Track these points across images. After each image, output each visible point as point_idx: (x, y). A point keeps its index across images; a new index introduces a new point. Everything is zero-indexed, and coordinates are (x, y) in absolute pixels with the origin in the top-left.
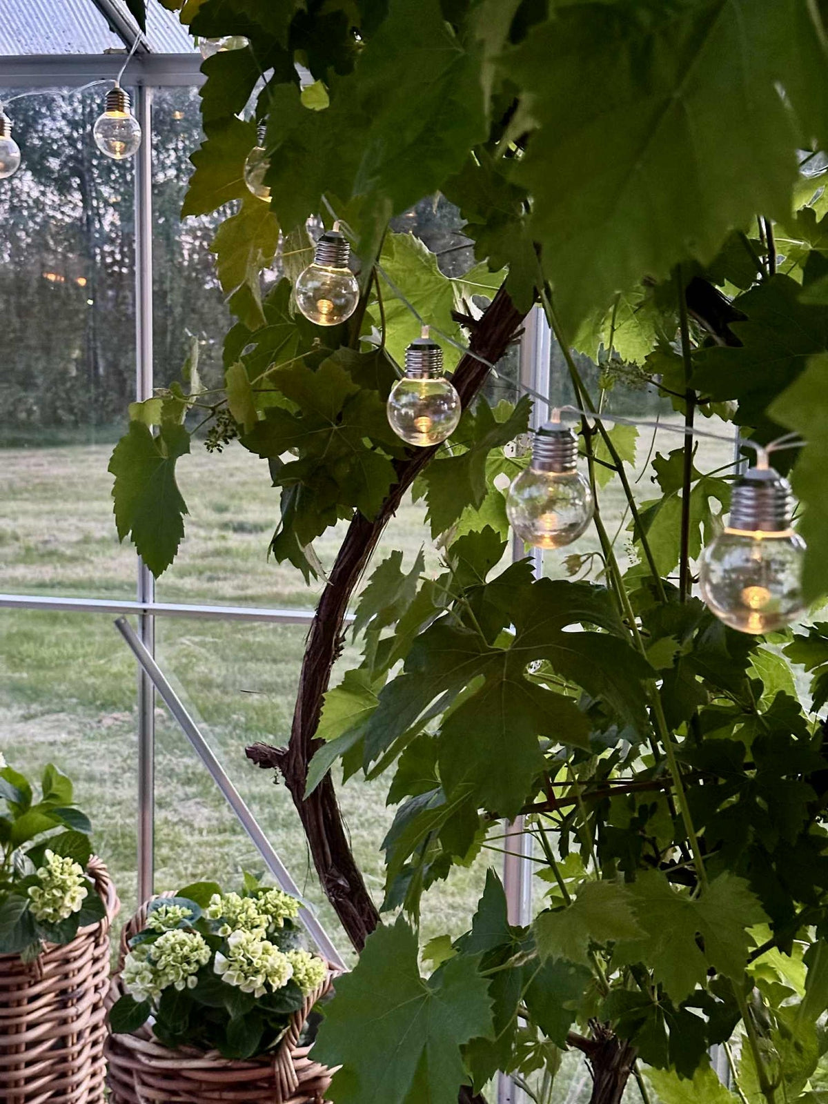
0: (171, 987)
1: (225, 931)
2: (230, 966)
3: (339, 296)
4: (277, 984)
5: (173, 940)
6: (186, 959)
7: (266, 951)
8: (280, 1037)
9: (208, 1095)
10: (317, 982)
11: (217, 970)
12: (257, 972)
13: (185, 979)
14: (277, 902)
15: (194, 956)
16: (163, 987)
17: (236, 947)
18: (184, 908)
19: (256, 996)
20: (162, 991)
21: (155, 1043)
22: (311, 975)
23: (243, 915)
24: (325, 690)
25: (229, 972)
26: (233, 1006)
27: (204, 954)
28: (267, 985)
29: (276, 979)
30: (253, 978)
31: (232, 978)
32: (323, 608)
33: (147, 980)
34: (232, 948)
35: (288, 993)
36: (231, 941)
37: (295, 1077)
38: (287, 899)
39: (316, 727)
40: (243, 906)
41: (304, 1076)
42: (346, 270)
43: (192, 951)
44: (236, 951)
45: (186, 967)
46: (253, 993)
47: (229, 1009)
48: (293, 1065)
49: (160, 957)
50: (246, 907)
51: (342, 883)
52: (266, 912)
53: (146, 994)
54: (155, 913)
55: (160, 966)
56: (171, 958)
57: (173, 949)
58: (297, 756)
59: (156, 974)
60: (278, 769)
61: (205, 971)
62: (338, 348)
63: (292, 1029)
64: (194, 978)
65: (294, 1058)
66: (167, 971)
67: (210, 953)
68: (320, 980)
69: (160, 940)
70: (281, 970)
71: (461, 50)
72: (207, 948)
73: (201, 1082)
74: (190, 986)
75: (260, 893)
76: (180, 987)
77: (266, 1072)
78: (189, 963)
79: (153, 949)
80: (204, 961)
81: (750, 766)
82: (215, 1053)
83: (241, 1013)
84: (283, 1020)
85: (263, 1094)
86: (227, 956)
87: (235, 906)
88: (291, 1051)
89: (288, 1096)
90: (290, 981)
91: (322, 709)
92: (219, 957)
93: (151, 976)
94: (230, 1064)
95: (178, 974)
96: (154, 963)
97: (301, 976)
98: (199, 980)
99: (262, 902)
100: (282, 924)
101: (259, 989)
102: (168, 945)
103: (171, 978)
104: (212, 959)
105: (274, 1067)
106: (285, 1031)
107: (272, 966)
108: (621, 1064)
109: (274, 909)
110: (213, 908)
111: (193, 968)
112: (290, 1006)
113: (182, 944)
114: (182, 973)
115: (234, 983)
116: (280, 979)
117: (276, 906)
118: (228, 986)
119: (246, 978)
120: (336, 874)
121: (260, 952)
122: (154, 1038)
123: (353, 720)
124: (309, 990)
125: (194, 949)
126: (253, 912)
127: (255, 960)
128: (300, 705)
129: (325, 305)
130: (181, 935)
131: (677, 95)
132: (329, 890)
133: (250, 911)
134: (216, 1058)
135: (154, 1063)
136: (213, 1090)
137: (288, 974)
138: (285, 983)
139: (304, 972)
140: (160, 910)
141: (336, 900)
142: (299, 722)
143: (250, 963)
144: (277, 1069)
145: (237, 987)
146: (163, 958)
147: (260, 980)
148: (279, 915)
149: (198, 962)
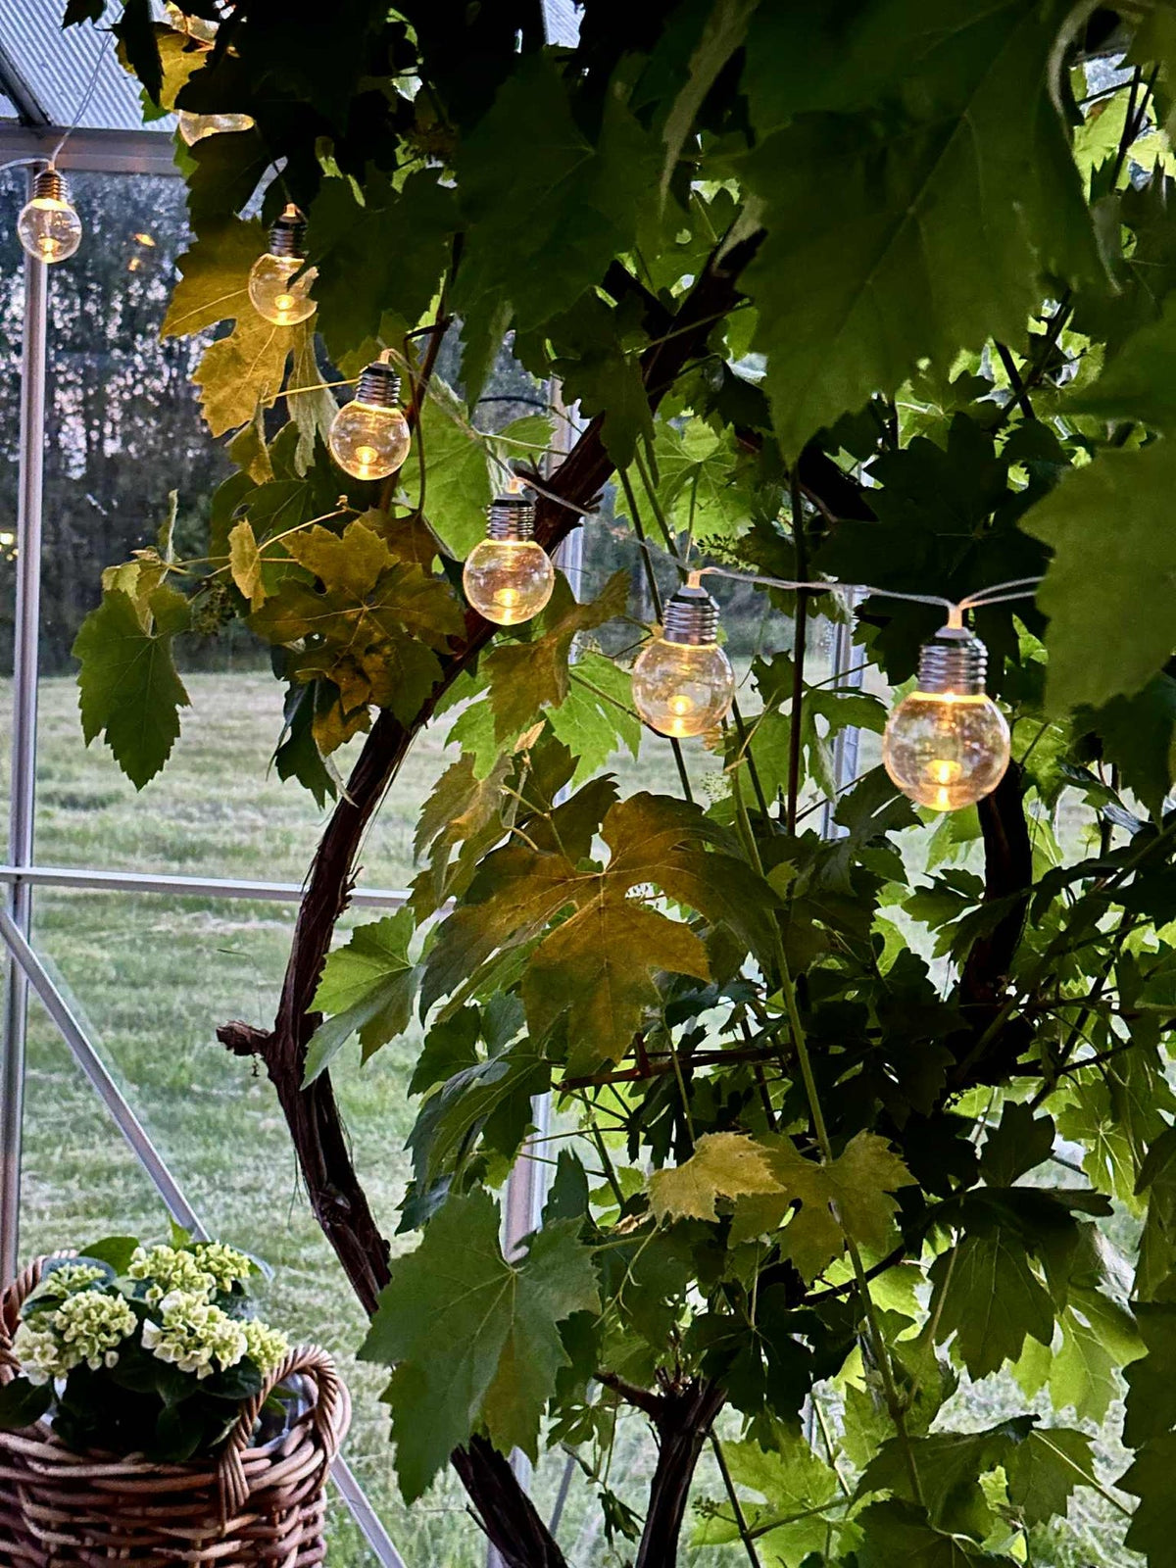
0: (83, 1365)
1: (155, 1294)
2: (164, 1338)
3: (387, 442)
4: (228, 1360)
5: (86, 1303)
6: (104, 1328)
7: (212, 1318)
8: (227, 1432)
9: (126, 1511)
10: (276, 1359)
11: (147, 1343)
12: (200, 1345)
13: (102, 1355)
14: (221, 1258)
15: (115, 1325)
16: (71, 1366)
17: (172, 1312)
18: (94, 1268)
19: (200, 1376)
20: (69, 1371)
21: (53, 1444)
22: (270, 1349)
23: (179, 1273)
24: (326, 951)
25: (164, 1345)
26: (166, 1390)
27: (128, 1322)
28: (214, 1362)
29: (226, 1353)
30: (196, 1352)
31: (167, 1351)
32: (329, 844)
33: (49, 1356)
34: (166, 1314)
35: (240, 1373)
36: (166, 1306)
37: (245, 1485)
38: (234, 1255)
39: (312, 997)
40: (177, 1261)
41: (257, 1484)
42: (396, 411)
43: (111, 1318)
44: (173, 1318)
45: (103, 1337)
46: (195, 1372)
47: (162, 1394)
48: (242, 1470)
49: (69, 1326)
50: (181, 1263)
51: (341, 1202)
52: (209, 1270)
53: (47, 1374)
54: (55, 1275)
55: (67, 1339)
56: (83, 1327)
57: (87, 1316)
58: (287, 1037)
59: (63, 1348)
60: (259, 1056)
61: (130, 1345)
62: (366, 510)
63: (243, 1420)
64: (114, 1354)
65: (245, 1462)
66: (78, 1343)
67: (136, 1322)
68: (280, 1355)
69: (68, 1305)
70: (233, 1342)
71: (591, 150)
72: (132, 1315)
73: (118, 1493)
74: (109, 1364)
75: (199, 1247)
76: (95, 1365)
77: (209, 1477)
78: (108, 1334)
79: (58, 1315)
80: (128, 1332)
81: (875, 1033)
82: (138, 1455)
83: (178, 1400)
84: (232, 1409)
85: (204, 1509)
86: (159, 1325)
87: (167, 1262)
88: (240, 1450)
89: (234, 1512)
90: (244, 1358)
91: (321, 974)
92: (149, 1326)
93: (55, 1351)
94: (157, 1469)
95: (93, 1347)
96: (59, 1334)
97: (255, 1351)
98: (120, 1357)
99: (203, 1258)
100: (229, 1287)
101: (204, 1366)
102: (79, 1310)
103: (83, 1353)
104: (140, 1328)
105: (217, 1472)
106: (233, 1422)
107: (221, 1338)
108: (697, 1423)
109: (218, 1268)
110: (138, 1265)
111: (114, 1340)
112: (244, 1390)
113: (100, 1308)
114: (98, 1346)
115: (171, 1359)
116: (231, 1353)
117: (220, 1263)
118: (161, 1362)
119: (186, 1352)
120: (334, 1190)
121: (205, 1318)
122: (55, 1438)
123: (366, 989)
124: (267, 1369)
125: (115, 1315)
126: (191, 1269)
127: (198, 1329)
128: (293, 970)
129: (366, 454)
130: (95, 1297)
131: (911, 210)
132: (322, 1213)
133: (187, 1269)
134: (137, 1462)
135: (52, 1471)
136: (134, 1505)
137: (241, 1350)
138: (237, 1360)
139: (258, 1346)
140: (60, 1270)
141: (332, 1226)
142: (291, 992)
143: (192, 1332)
144: (222, 1475)
145: (175, 1363)
146: (73, 1325)
147: (205, 1354)
148: (226, 1275)
149: (120, 1332)
